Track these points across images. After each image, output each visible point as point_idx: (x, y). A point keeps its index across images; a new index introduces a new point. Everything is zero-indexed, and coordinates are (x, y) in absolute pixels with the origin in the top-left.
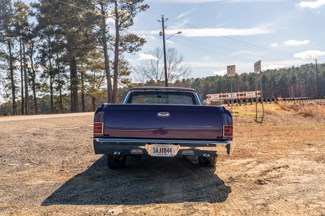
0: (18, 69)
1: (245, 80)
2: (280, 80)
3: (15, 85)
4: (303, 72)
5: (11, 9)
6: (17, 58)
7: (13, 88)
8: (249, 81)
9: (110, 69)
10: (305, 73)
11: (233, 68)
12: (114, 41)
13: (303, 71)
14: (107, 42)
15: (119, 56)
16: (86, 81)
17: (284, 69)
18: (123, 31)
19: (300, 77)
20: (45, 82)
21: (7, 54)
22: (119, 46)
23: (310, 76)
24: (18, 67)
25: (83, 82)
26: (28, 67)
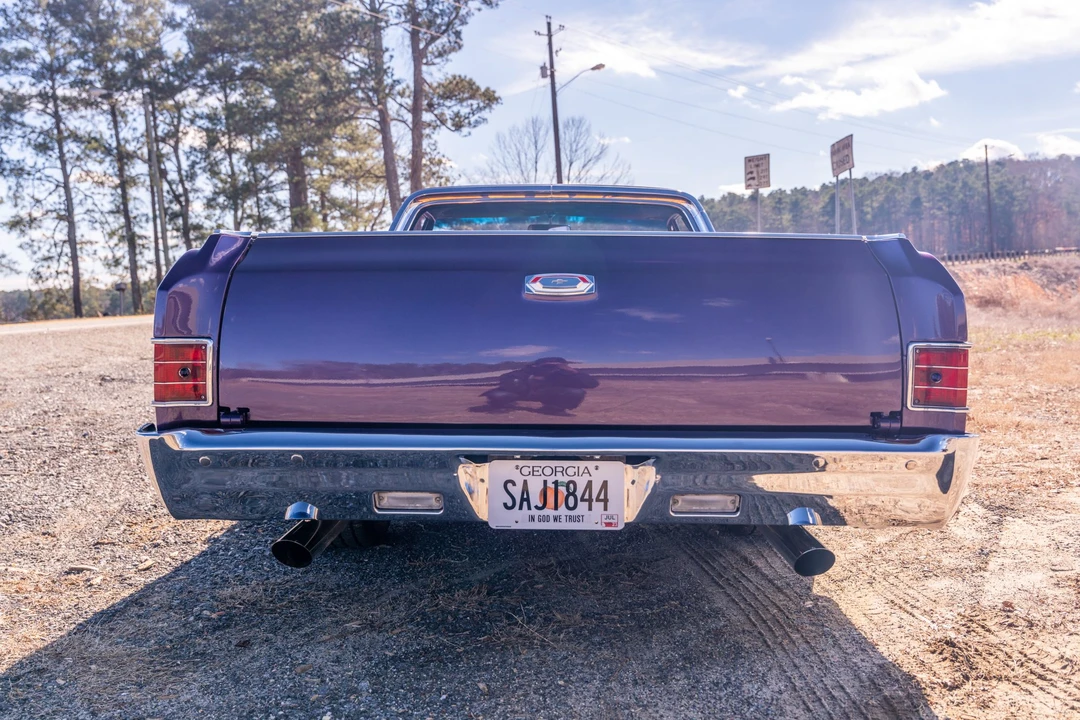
0: (143, 186)
1: (779, 209)
2: (878, 207)
3: (137, 230)
4: (944, 185)
5: (114, 11)
6: (139, 152)
7: (131, 239)
8: (791, 211)
9: (401, 181)
10: (948, 187)
11: (763, 161)
12: (409, 97)
13: (942, 182)
14: (390, 100)
15: (425, 143)
16: (333, 218)
17: (890, 178)
18: (432, 68)
19: (933, 199)
20: (220, 222)
21: (110, 141)
22: (424, 112)
23: (961, 196)
24: (142, 180)
25: (325, 219)
26: (169, 177)
